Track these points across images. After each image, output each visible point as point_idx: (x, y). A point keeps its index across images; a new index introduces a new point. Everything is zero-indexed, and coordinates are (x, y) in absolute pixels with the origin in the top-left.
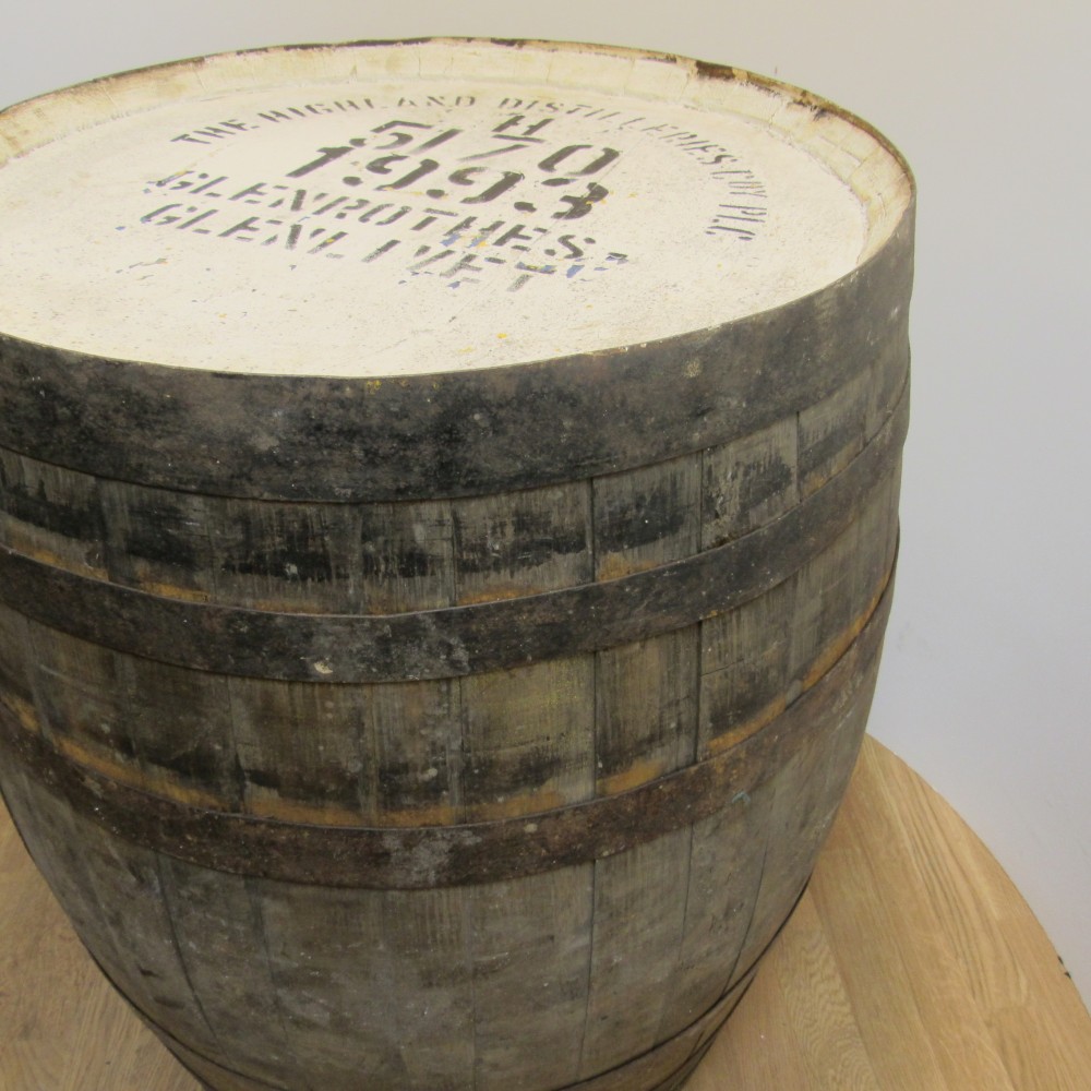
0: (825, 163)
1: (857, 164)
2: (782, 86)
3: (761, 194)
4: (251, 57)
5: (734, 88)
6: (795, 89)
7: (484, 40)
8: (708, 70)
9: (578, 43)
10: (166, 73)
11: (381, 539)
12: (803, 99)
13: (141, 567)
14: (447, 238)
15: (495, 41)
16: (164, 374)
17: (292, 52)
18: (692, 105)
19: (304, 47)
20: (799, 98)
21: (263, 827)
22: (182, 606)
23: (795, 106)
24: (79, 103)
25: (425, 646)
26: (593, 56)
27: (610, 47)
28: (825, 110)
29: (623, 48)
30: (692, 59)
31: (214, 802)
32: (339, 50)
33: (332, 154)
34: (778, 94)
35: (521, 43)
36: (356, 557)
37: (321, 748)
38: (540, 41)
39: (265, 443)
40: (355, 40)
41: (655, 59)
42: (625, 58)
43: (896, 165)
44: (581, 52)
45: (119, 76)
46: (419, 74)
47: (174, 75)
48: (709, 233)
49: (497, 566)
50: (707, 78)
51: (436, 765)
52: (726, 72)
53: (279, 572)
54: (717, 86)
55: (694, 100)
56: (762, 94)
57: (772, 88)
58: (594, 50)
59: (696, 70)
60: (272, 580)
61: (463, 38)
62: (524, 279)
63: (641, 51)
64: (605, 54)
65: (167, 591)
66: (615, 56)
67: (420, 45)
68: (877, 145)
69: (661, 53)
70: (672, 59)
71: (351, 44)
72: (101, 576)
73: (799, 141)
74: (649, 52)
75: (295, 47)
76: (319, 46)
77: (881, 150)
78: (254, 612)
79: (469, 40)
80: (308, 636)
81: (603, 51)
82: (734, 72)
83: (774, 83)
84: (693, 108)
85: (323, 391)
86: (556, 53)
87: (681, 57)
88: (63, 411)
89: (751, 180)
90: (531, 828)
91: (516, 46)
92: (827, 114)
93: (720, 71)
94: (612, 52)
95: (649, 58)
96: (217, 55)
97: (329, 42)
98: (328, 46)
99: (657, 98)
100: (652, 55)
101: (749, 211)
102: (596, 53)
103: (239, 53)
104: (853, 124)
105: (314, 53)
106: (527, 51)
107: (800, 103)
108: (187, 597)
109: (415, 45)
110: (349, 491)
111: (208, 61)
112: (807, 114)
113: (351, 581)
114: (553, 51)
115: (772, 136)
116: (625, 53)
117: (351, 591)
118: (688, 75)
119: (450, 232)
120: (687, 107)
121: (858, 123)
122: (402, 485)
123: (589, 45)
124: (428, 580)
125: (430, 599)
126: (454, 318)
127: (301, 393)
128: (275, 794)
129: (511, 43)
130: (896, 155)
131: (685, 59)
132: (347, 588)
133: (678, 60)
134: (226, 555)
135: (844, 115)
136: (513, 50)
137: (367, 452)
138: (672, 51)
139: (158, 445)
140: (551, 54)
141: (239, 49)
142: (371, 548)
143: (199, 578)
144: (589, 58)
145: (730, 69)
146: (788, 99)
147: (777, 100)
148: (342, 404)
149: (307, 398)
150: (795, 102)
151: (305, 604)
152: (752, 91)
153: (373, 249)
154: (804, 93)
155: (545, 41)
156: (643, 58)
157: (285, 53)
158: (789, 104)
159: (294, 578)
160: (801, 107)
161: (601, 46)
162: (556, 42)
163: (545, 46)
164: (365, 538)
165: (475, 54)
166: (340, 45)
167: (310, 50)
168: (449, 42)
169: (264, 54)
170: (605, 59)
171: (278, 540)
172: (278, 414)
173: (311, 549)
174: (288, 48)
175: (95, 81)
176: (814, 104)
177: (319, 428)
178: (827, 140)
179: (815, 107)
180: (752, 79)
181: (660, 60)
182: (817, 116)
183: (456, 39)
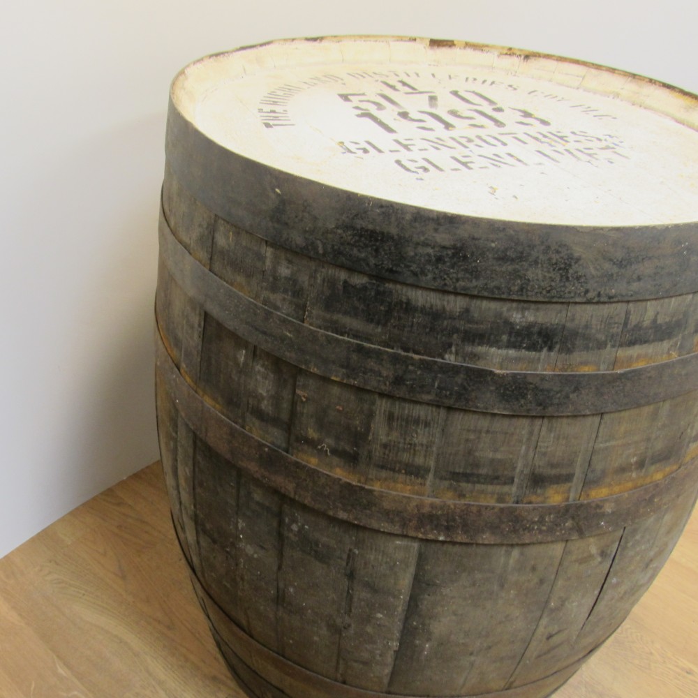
0: (551, 81)
1: (580, 79)
2: (493, 47)
5: (457, 51)
6: (503, 48)
7: (300, 39)
8: (435, 43)
9: (354, 36)
12: (510, 52)
15: (308, 39)
17: (212, 59)
18: (433, 63)
19: (217, 55)
20: (505, 52)
23: (504, 56)
26: (362, 42)
27: (374, 36)
28: (529, 56)
29: (382, 36)
30: (426, 38)
32: (233, 54)
34: (489, 51)
35: (321, 39)
38: (332, 36)
41: (402, 40)
42: (383, 42)
44: (355, 41)
50: (436, 47)
52: (450, 43)
54: (445, 51)
55: (435, 61)
56: (478, 54)
57: (484, 49)
58: (363, 39)
59: (429, 43)
61: (290, 39)
63: (393, 37)
64: (370, 41)
66: (376, 41)
67: (268, 46)
68: (587, 68)
69: (405, 37)
70: (413, 40)
71: (237, 50)
74: (398, 36)
79: (293, 40)
81: (368, 39)
82: (455, 42)
83: (487, 46)
86: (341, 43)
87: (420, 38)
91: (318, 41)
92: (532, 57)
93: (445, 43)
94: (375, 39)
95: (398, 41)
96: (186, 67)
98: (227, 52)
99: (412, 62)
100: (400, 39)
102: (364, 41)
104: (557, 60)
105: (221, 58)
106: (324, 44)
107: (506, 54)
109: (264, 47)
112: (515, 60)
114: (339, 42)
116: (383, 39)
118: (425, 48)
120: (430, 65)
121: (561, 59)
123: (361, 37)
129: (315, 40)
131: (422, 39)
133: (418, 40)
135: (548, 57)
136: (316, 44)
138: (413, 35)
140: (338, 44)
144: (360, 45)
145: (452, 42)
146: (496, 53)
147: (489, 54)
150: (501, 54)
152: (469, 52)
154: (510, 49)
155: (335, 37)
156: (395, 41)
158: (498, 56)
160: (508, 57)
161: (368, 36)
162: (341, 36)
163: (334, 39)
165: (296, 48)
166: (233, 51)
168: (283, 42)
170: (370, 44)
174: (200, 60)
176: (518, 53)
178: (543, 70)
179: (520, 55)
180: (468, 45)
181: (405, 41)
182: (524, 59)
183: (285, 40)
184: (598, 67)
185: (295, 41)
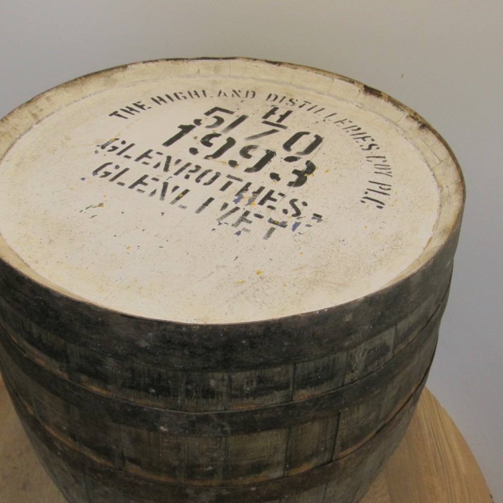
0: (422, 155)
1: (438, 162)
2: (405, 107)
3: (389, 174)
4: (150, 64)
5: (382, 102)
6: (411, 111)
7: (262, 60)
8: (369, 90)
9: (307, 67)
10: (109, 73)
11: (195, 384)
12: (415, 116)
13: (84, 378)
14: (237, 198)
15: (267, 62)
16: (98, 310)
17: (169, 62)
18: (360, 105)
19: (175, 60)
20: (412, 115)
21: (133, 478)
22: (102, 397)
23: (410, 118)
24: (67, 92)
25: (211, 425)
26: (314, 73)
27: (323, 71)
28: (424, 126)
29: (329, 72)
30: (362, 84)
31: (111, 465)
32: (192, 61)
33: (186, 129)
34: (403, 110)
35: (280, 64)
36: (183, 389)
37: (161, 455)
38: (289, 64)
39: (143, 344)
40: (200, 57)
41: (344, 80)
42: (330, 77)
43: (457, 172)
44: (308, 71)
45: (86, 76)
46: (229, 75)
47: (112, 74)
48: (363, 202)
49: (247, 396)
50: (368, 94)
51: (212, 466)
52: (378, 93)
53: (147, 391)
54: (373, 99)
55: (361, 104)
56: (395, 108)
57: (400, 107)
58: (315, 71)
59: (363, 89)
60: (143, 393)
61: (252, 59)
62: (272, 230)
63: (337, 75)
64: (320, 74)
65: (95, 389)
66: (325, 75)
67: (231, 60)
68: (449, 155)
69: (347, 78)
70: (352, 82)
71: (198, 59)
72: (66, 376)
73: (410, 139)
74: (341, 76)
75: (171, 59)
76: (183, 59)
77: (450, 159)
78: (134, 404)
79: (255, 60)
80: (158, 417)
81: (319, 72)
82: (382, 94)
83: (401, 105)
84: (360, 107)
85: (172, 328)
86: (296, 70)
87: (357, 82)
88: (51, 313)
89: (385, 164)
90: (253, 489)
91: (277, 65)
92: (425, 127)
93: (375, 92)
94: (324, 73)
95: (341, 79)
96: (133, 64)
97: (187, 57)
98: (187, 59)
99: (343, 100)
100: (343, 78)
101: (383, 187)
102: (316, 73)
103: (144, 62)
104: (438, 138)
105: (180, 62)
106: (282, 68)
107: (413, 117)
108: (104, 393)
109: (228, 60)
110: (181, 367)
111: (129, 67)
112: (416, 125)
113: (180, 398)
114: (295, 69)
115: (398, 131)
116: (330, 75)
117: (179, 402)
118: (359, 91)
119: (238, 194)
120: (357, 106)
121: (440, 138)
122: (206, 366)
123: (313, 69)
124: (215, 401)
125: (215, 408)
126: (237, 258)
127: (162, 327)
128: (139, 467)
129: (275, 63)
130: (458, 166)
131: (359, 83)
132: (177, 400)
133: (355, 83)
134: (123, 381)
135: (434, 132)
136: (274, 66)
137: (191, 353)
138: (353, 78)
139: (94, 337)
140: (294, 70)
141: (145, 60)
142: (190, 387)
143: (110, 387)
144: (312, 75)
145: (380, 92)
146: (407, 114)
147: (401, 113)
148: (181, 333)
149: (165, 330)
150: (410, 116)
151: (157, 404)
152: (390, 105)
153: (201, 205)
154: (415, 114)
155: (291, 64)
156: (338, 79)
157: (166, 62)
158: (407, 117)
159: (153, 394)
160: (413, 120)
161: (318, 70)
162: (297, 65)
163: (291, 66)
164: (187, 383)
165: (257, 66)
166: (193, 59)
167: (178, 61)
168: (246, 60)
169: (156, 63)
170: (320, 76)
171: (147, 379)
172: (150, 334)
173: (162, 384)
174: (167, 60)
175: (75, 80)
176: (420, 120)
177: (169, 341)
178: (424, 142)
179: (420, 122)
180: (390, 100)
181: (347, 81)
182: (420, 127)
183: (249, 59)
184: (454, 158)
185: (256, 61)
